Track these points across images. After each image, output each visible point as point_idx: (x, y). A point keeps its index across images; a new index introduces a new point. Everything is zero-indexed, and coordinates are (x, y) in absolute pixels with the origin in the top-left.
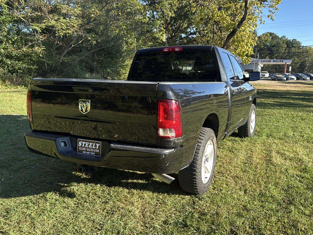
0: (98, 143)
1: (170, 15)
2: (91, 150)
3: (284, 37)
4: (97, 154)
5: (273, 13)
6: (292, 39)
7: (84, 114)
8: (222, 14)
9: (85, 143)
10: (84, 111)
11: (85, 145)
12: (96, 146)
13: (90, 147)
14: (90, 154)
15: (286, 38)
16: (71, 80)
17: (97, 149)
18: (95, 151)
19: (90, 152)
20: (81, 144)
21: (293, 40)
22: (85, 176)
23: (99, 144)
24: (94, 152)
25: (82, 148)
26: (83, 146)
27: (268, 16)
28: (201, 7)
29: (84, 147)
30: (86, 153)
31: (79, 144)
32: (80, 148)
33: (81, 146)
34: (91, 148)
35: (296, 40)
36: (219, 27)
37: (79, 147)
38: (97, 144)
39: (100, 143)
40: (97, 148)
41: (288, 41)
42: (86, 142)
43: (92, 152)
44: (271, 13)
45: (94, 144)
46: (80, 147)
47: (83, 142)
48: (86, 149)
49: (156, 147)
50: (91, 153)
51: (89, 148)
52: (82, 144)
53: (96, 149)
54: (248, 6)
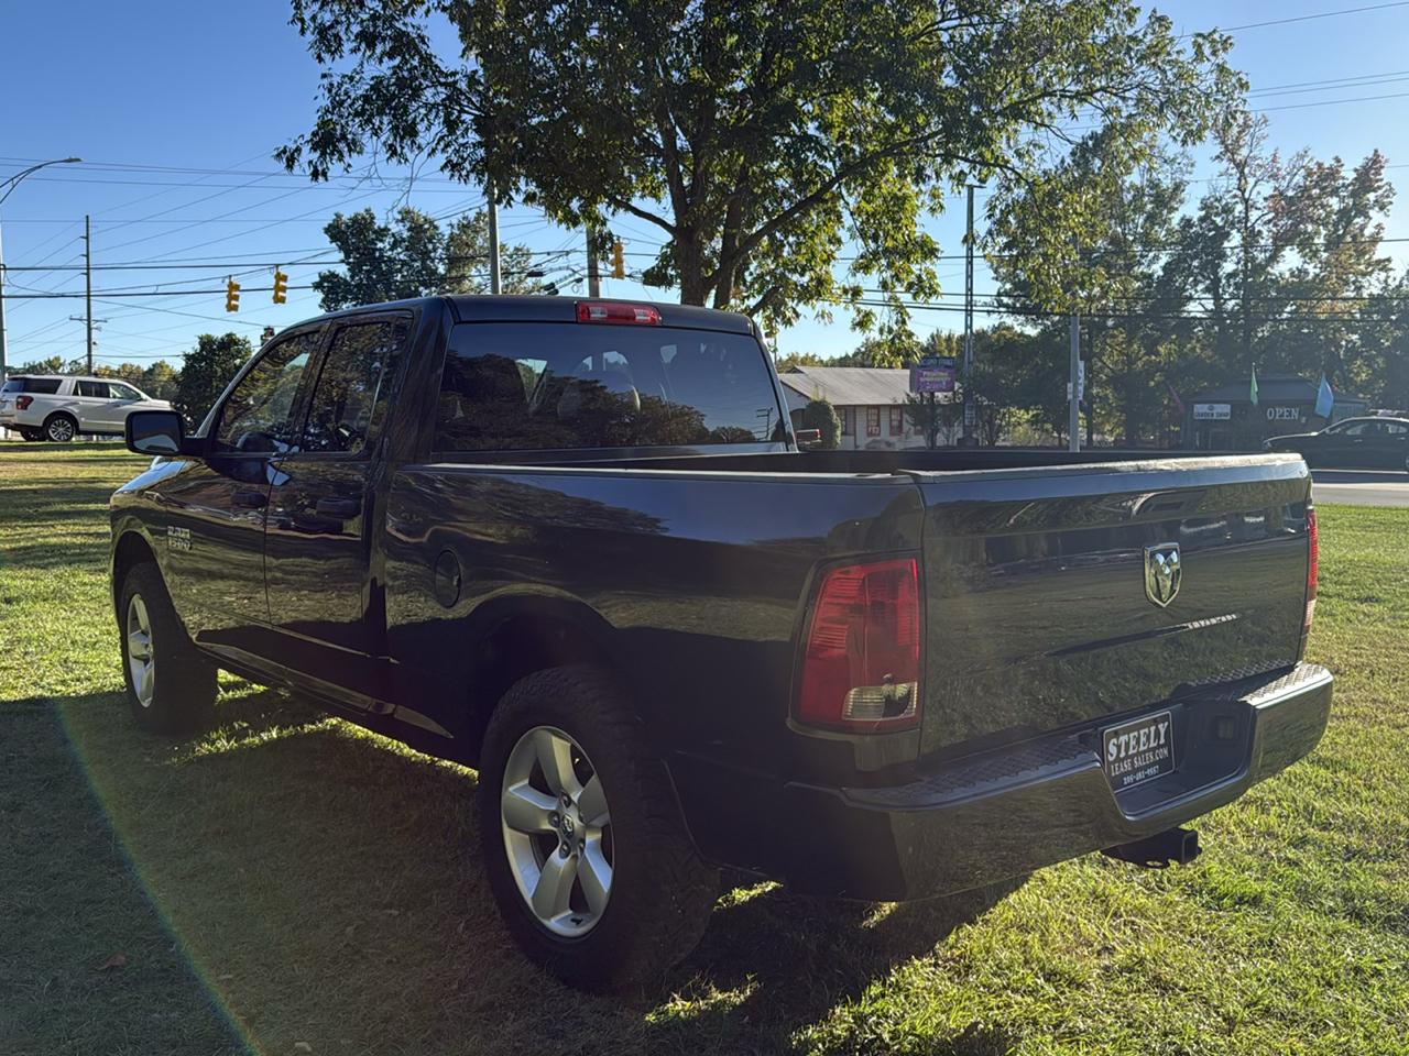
7: (1165, 606)
10: (1164, 597)
18: (1158, 755)
37: (1109, 764)
51: (1141, 753)
52: (1119, 749)
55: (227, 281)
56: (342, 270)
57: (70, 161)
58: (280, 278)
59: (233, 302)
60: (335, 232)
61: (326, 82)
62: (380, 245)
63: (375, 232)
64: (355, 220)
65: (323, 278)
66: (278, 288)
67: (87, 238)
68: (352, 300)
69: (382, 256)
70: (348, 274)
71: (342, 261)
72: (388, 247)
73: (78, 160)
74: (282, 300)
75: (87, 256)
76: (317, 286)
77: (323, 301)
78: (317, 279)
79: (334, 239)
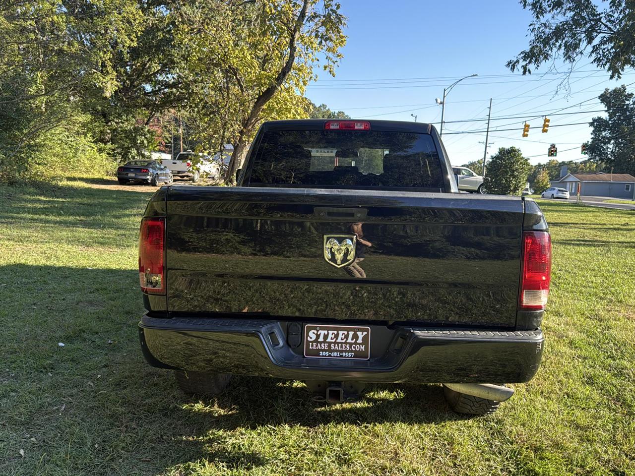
0: (362, 330)
1: (128, 42)
2: (342, 347)
3: (324, 106)
4: (358, 354)
5: (334, 63)
6: (337, 112)
7: (339, 267)
8: (243, 54)
9: (326, 332)
10: (339, 262)
11: (326, 337)
12: (355, 337)
13: (339, 340)
14: (341, 356)
15: (327, 108)
16: (312, 192)
17: (359, 344)
18: (354, 348)
19: (341, 351)
20: (314, 337)
21: (340, 113)
22: (222, 412)
23: (365, 333)
24: (352, 351)
25: (317, 346)
26: (321, 339)
27: (325, 67)
28: (200, 35)
29: (324, 342)
30: (330, 356)
31: (308, 335)
32: (312, 346)
33: (316, 341)
34: (342, 343)
35: (343, 113)
36: (237, 78)
37: (308, 342)
38: (359, 334)
39: (367, 330)
40: (360, 341)
41: (330, 115)
42: (328, 329)
43: (345, 351)
44: (330, 62)
45: (351, 333)
46: (312, 342)
47: (320, 332)
48: (329, 346)
49: (513, 329)
50: (344, 354)
51: (338, 343)
52: (318, 336)
53: (356, 343)
54: (295, 45)
55: (524, 124)
56: (605, 116)
57: (474, 76)
58: (547, 121)
59: (526, 133)
60: (604, 98)
61: (532, 27)
62: (627, 102)
63: (626, 96)
64: (615, 91)
65: (594, 120)
66: (545, 126)
67: (490, 108)
68: (608, 130)
69: (627, 108)
70: (608, 118)
71: (606, 111)
72: (632, 103)
73: (476, 75)
74: (546, 131)
75: (489, 116)
76: (591, 124)
77: (593, 131)
78: (592, 121)
79: (603, 101)
